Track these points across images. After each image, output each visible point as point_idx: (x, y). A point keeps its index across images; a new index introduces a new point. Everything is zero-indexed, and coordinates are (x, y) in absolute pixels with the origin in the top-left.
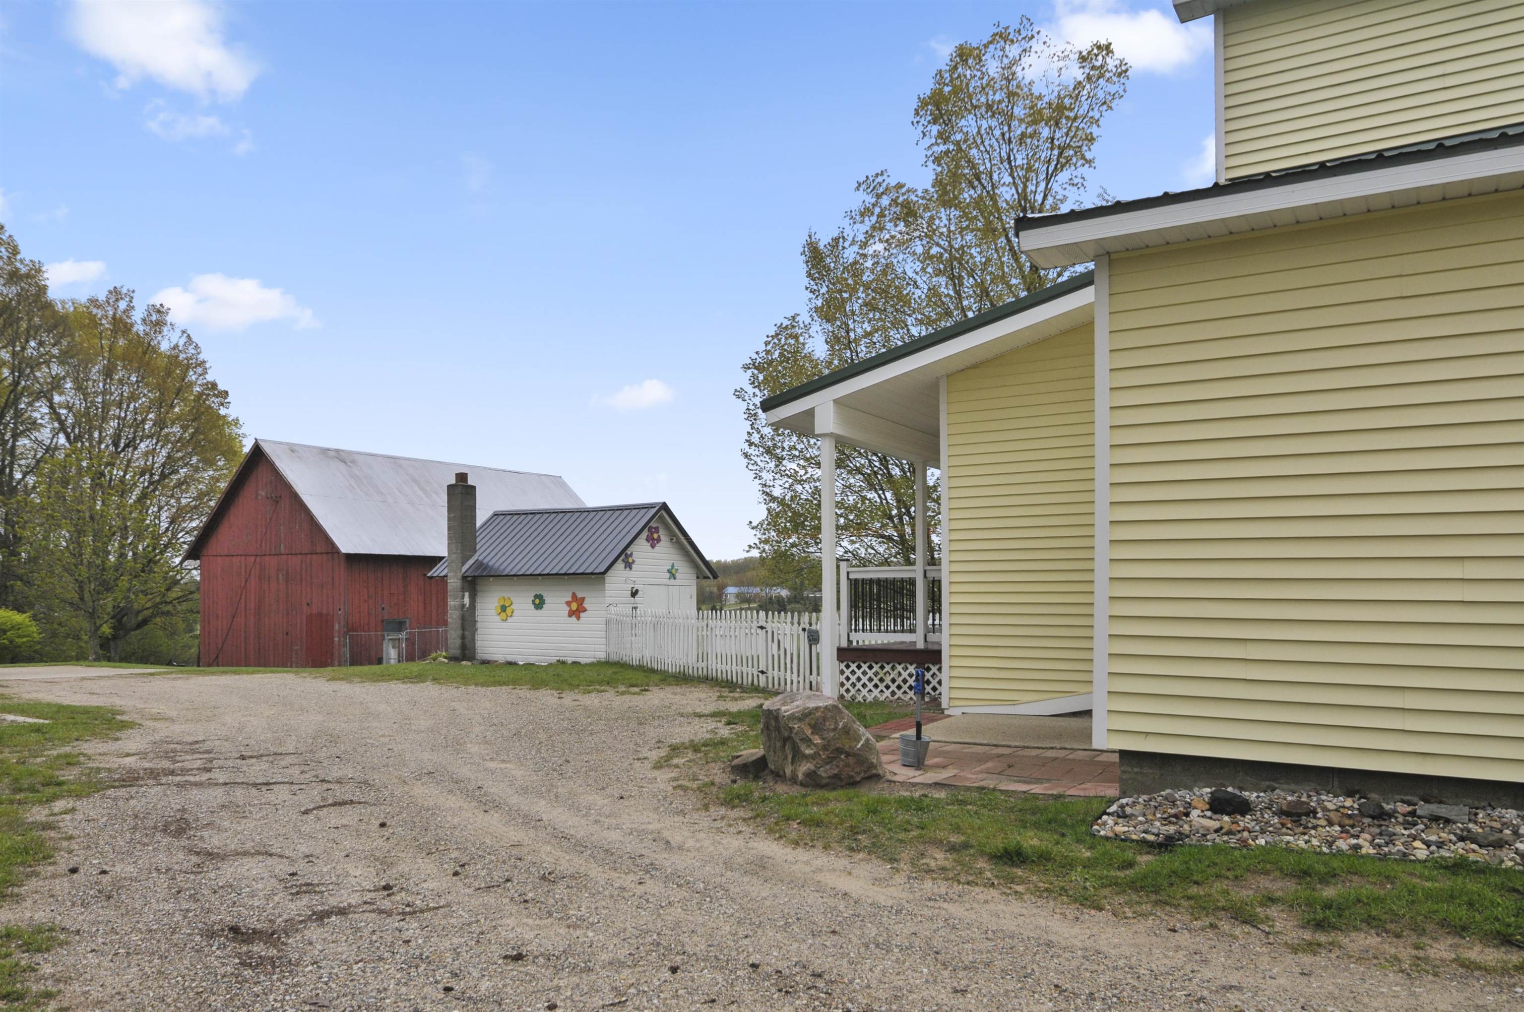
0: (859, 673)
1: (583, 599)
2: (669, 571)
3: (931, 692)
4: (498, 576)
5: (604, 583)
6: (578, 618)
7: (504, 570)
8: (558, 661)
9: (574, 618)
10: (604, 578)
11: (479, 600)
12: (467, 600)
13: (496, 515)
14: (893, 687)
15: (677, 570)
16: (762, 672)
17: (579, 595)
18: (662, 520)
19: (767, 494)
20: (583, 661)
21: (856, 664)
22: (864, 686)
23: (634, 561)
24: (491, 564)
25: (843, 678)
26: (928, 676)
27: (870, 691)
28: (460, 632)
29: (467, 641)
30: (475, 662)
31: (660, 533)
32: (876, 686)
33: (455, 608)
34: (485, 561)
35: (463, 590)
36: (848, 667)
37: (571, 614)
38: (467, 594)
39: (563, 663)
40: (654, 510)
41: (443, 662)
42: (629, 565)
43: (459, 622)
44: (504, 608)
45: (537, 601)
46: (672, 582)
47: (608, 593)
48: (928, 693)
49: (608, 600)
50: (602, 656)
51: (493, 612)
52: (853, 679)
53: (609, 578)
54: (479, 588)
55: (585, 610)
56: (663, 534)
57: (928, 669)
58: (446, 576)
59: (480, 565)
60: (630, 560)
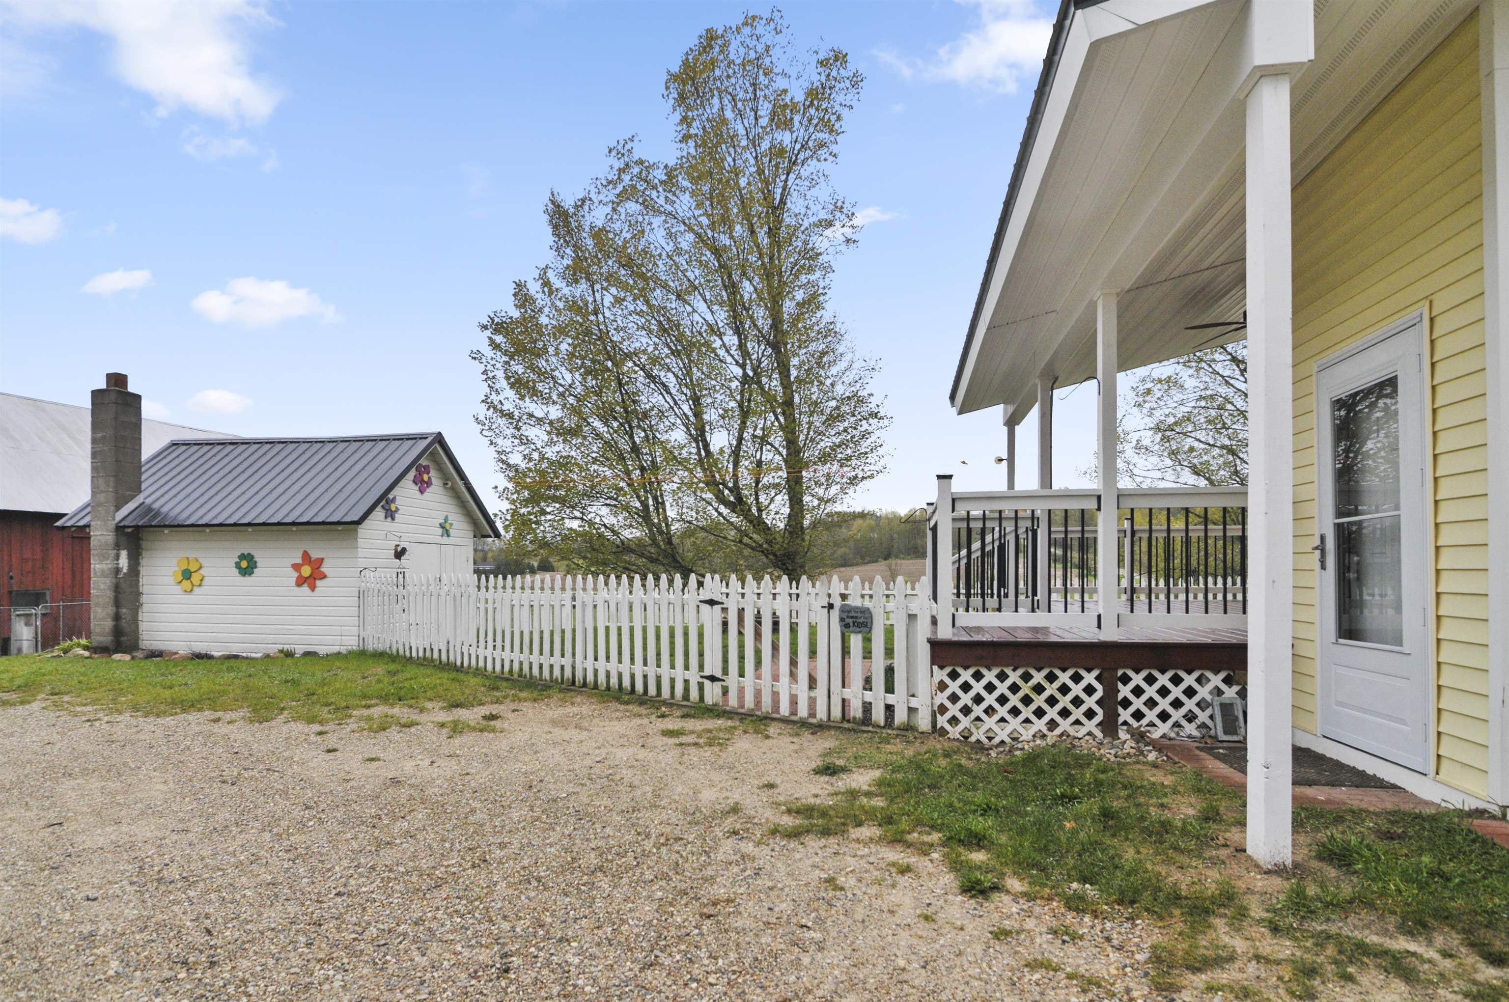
0: (978, 687)
1: (321, 561)
2: (442, 526)
3: (1131, 721)
4: (179, 526)
5: (356, 539)
6: (313, 588)
7: (189, 517)
8: (281, 651)
9: (305, 589)
10: (356, 530)
11: (144, 562)
12: (124, 562)
13: (175, 444)
14: (1052, 713)
15: (451, 524)
16: (713, 679)
17: (315, 555)
18: (434, 456)
19: (503, 462)
20: (322, 650)
21: (971, 671)
22: (990, 711)
23: (397, 509)
24: (164, 510)
25: (942, 698)
26: (1125, 691)
27: (1003, 720)
28: (111, 610)
29: (123, 623)
30: (139, 654)
31: (431, 474)
32: (1015, 712)
33: (103, 575)
34: (156, 506)
35: (118, 546)
36: (954, 676)
37: (301, 582)
38: (124, 554)
39: (289, 654)
40: (424, 444)
41: (82, 656)
42: (390, 515)
43: (110, 594)
44: (187, 575)
45: (244, 564)
46: (445, 540)
47: (361, 552)
48: (1125, 723)
49: (362, 563)
50: (351, 643)
51: (171, 580)
52: (966, 699)
53: (362, 530)
54: (144, 544)
55: (324, 577)
56: (434, 475)
57: (1126, 680)
58: (88, 526)
59: (146, 510)
60: (393, 508)
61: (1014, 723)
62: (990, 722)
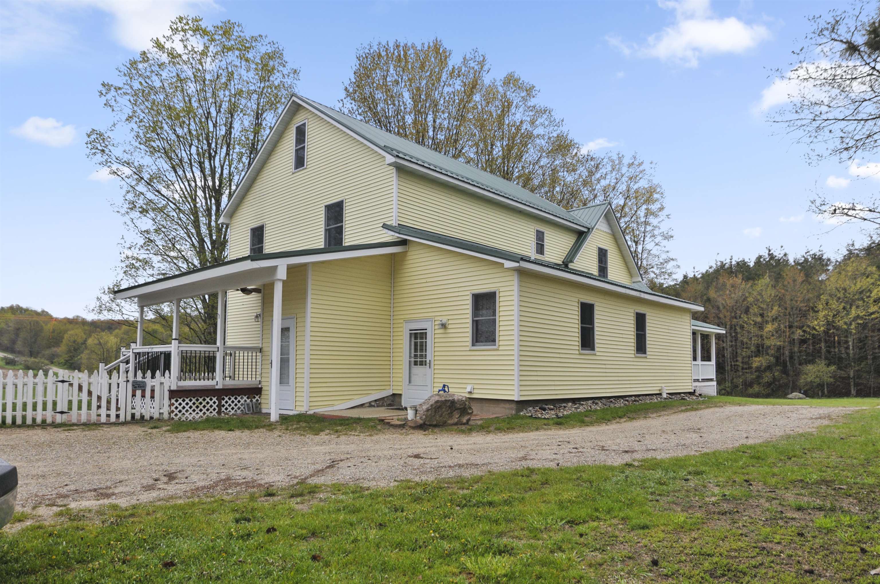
0: (184, 404)
14: (204, 410)
16: (62, 413)
22: (187, 411)
25: (172, 408)
26: (223, 402)
27: (191, 413)
32: (194, 411)
36: (176, 401)
48: (223, 411)
52: (180, 408)
57: (224, 399)
61: (194, 414)
62: (187, 414)
